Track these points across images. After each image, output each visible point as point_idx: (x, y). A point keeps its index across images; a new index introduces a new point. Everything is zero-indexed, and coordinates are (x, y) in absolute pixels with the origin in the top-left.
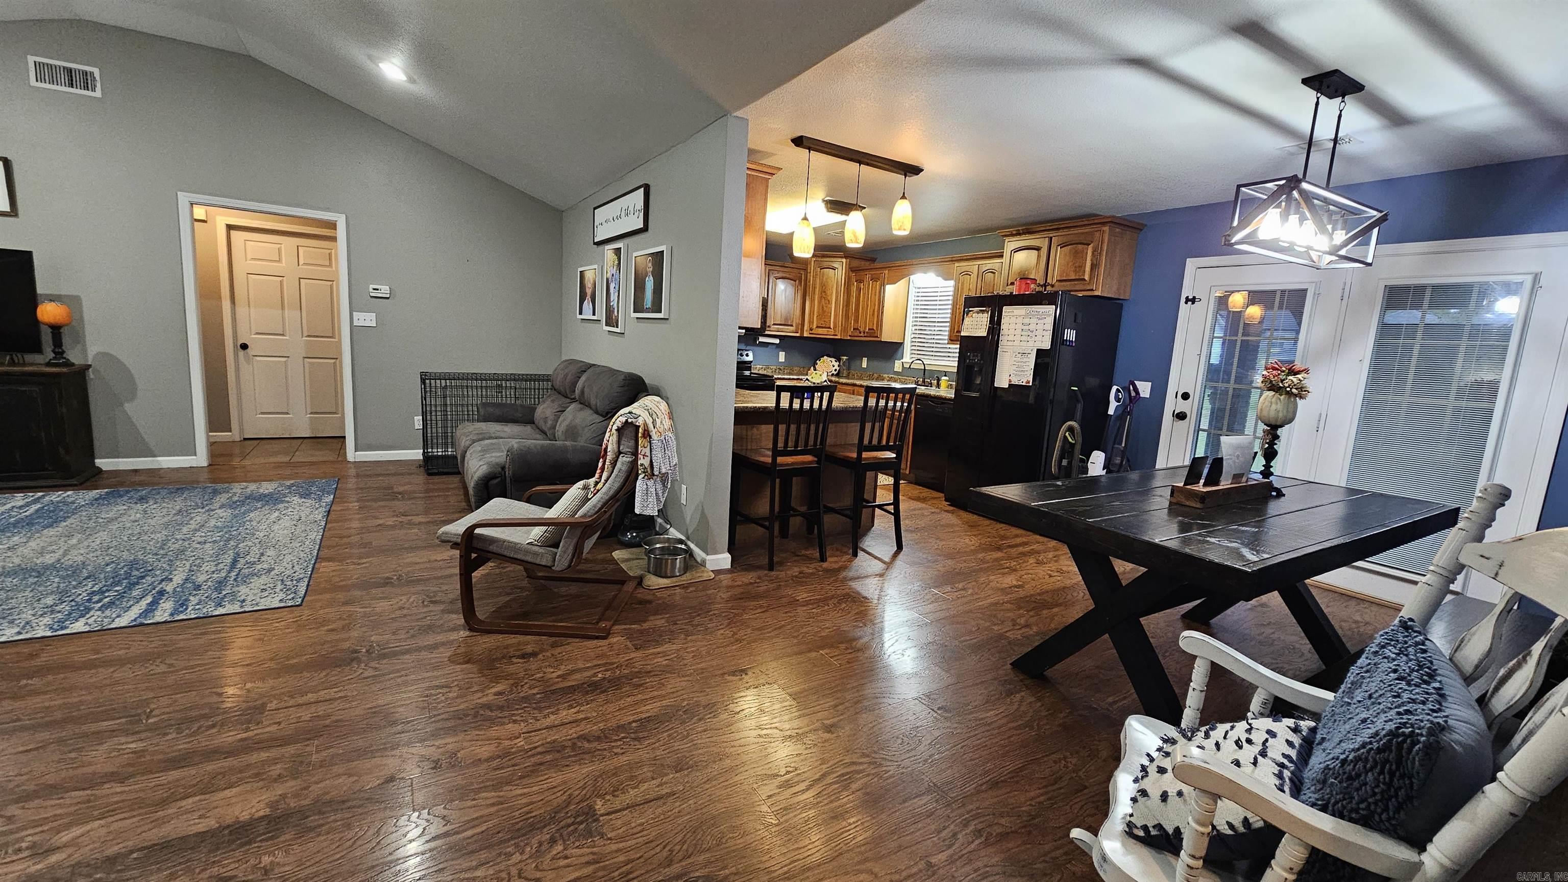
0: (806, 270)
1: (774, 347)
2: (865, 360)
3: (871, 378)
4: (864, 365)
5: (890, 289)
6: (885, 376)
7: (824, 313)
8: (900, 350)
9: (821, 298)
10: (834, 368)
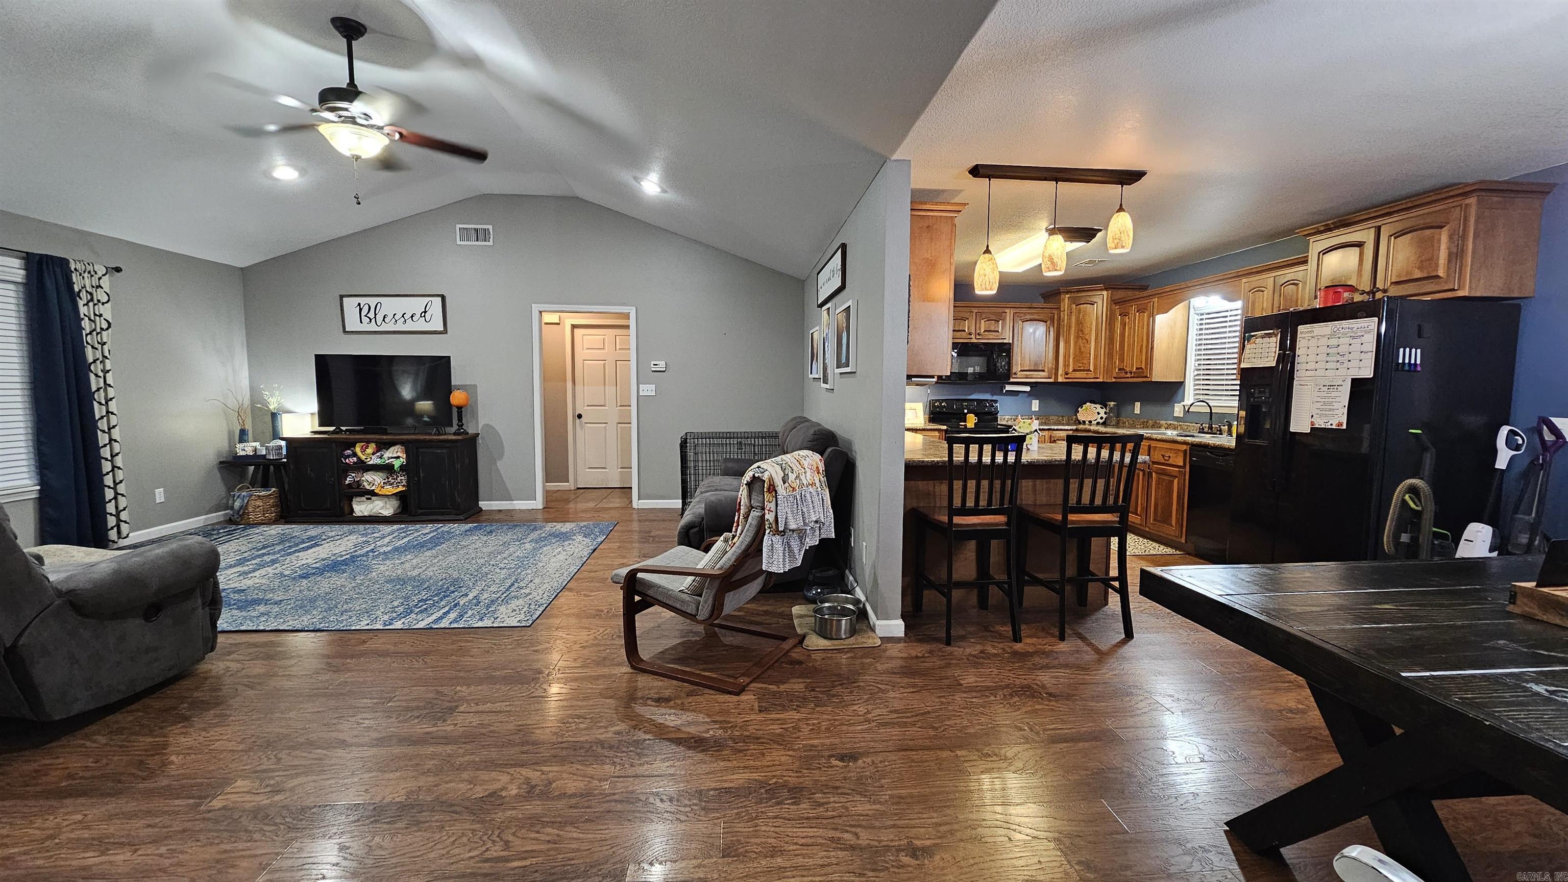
0: (1059, 308)
1: (1026, 395)
2: (1138, 405)
3: (1145, 426)
4: (1137, 410)
5: (1160, 319)
6: (1163, 422)
7: (1081, 355)
8: (1180, 392)
9: (1077, 337)
10: (1100, 416)
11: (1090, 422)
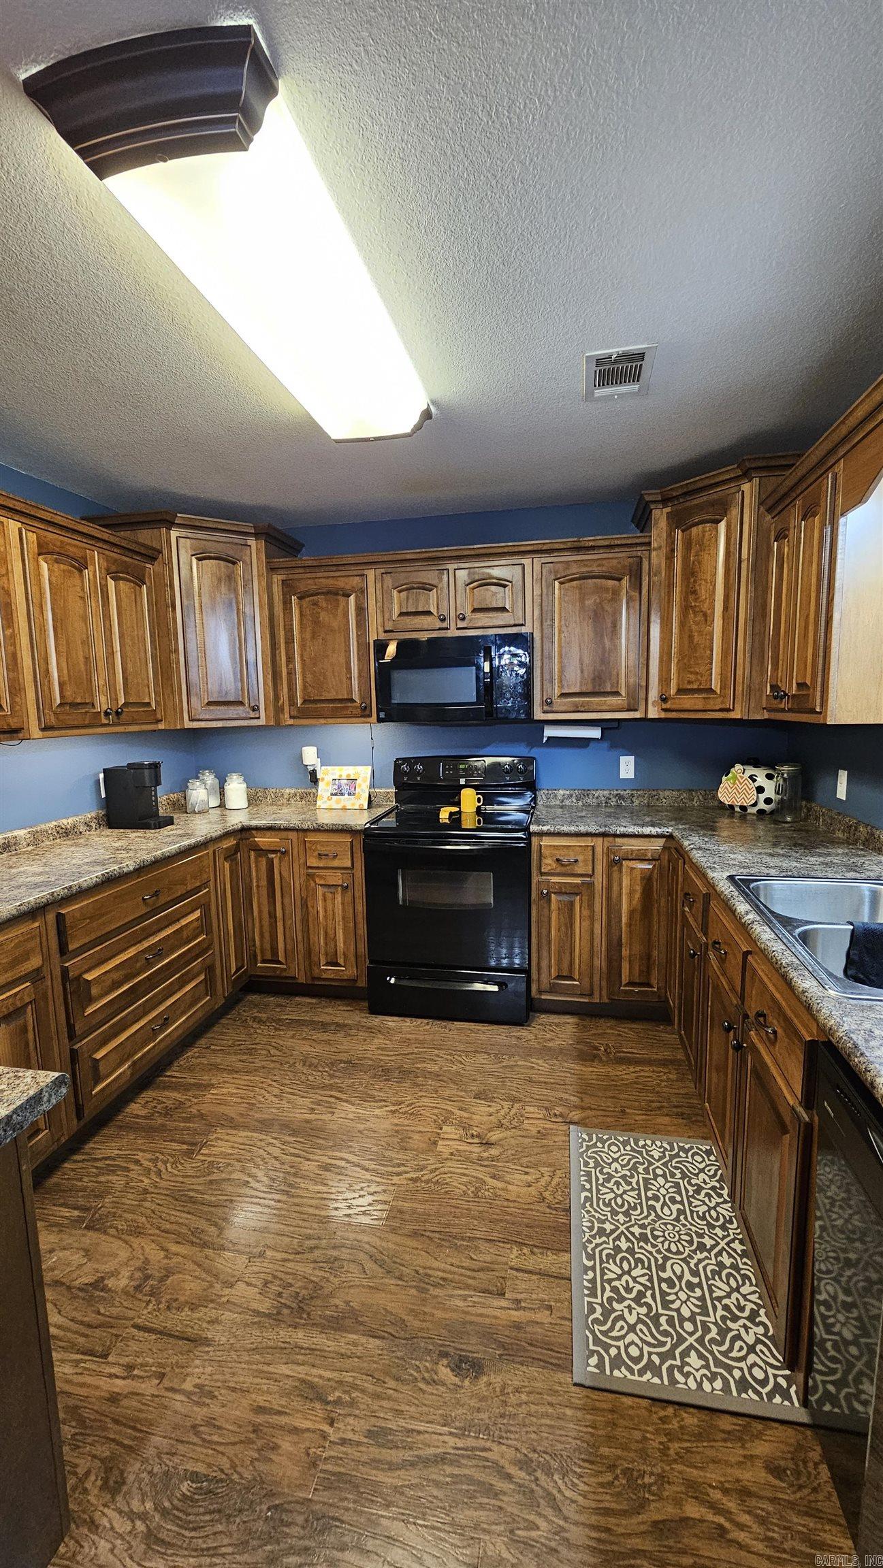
0: (649, 544)
1: (595, 744)
2: (843, 776)
4: (842, 793)
7: (693, 653)
9: (686, 609)
10: (762, 797)
11: (743, 808)
